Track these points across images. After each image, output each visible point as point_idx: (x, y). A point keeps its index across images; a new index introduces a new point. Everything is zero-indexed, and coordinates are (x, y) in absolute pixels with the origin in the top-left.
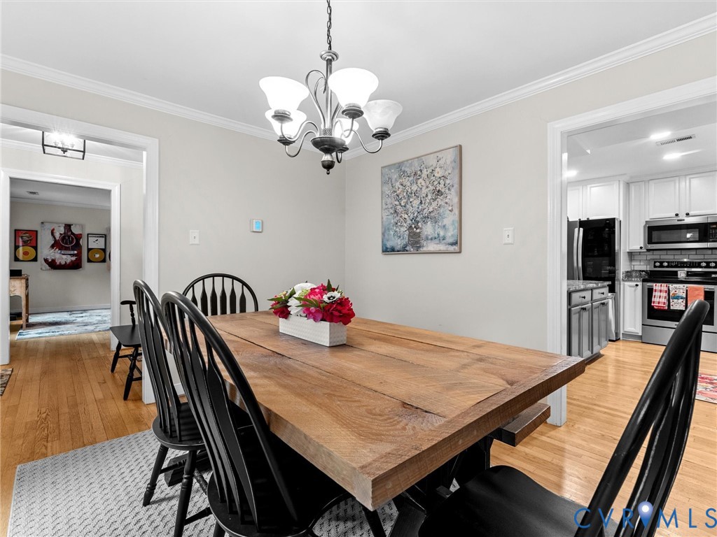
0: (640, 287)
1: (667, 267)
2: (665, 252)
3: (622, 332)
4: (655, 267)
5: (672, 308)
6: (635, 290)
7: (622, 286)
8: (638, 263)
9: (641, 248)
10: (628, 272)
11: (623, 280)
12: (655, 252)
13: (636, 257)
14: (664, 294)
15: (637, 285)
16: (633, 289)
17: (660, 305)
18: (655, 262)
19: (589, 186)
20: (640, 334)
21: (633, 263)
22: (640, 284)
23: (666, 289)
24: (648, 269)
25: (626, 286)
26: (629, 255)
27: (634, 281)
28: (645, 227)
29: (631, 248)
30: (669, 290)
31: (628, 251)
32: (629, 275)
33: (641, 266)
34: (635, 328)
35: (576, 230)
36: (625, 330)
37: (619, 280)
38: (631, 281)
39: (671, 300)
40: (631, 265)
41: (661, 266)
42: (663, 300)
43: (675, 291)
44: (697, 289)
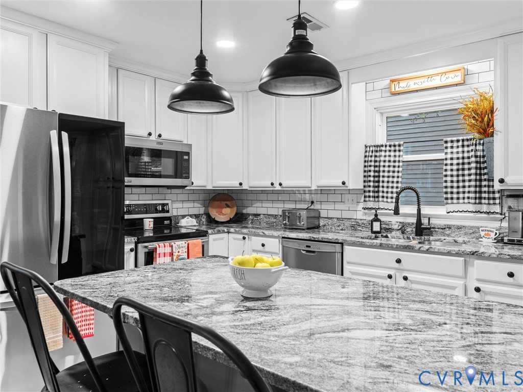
0: (134, 252)
14: (168, 259)
15: (132, 250)
30: (172, 250)
35: (54, 133)
43: (179, 252)
44: (196, 245)
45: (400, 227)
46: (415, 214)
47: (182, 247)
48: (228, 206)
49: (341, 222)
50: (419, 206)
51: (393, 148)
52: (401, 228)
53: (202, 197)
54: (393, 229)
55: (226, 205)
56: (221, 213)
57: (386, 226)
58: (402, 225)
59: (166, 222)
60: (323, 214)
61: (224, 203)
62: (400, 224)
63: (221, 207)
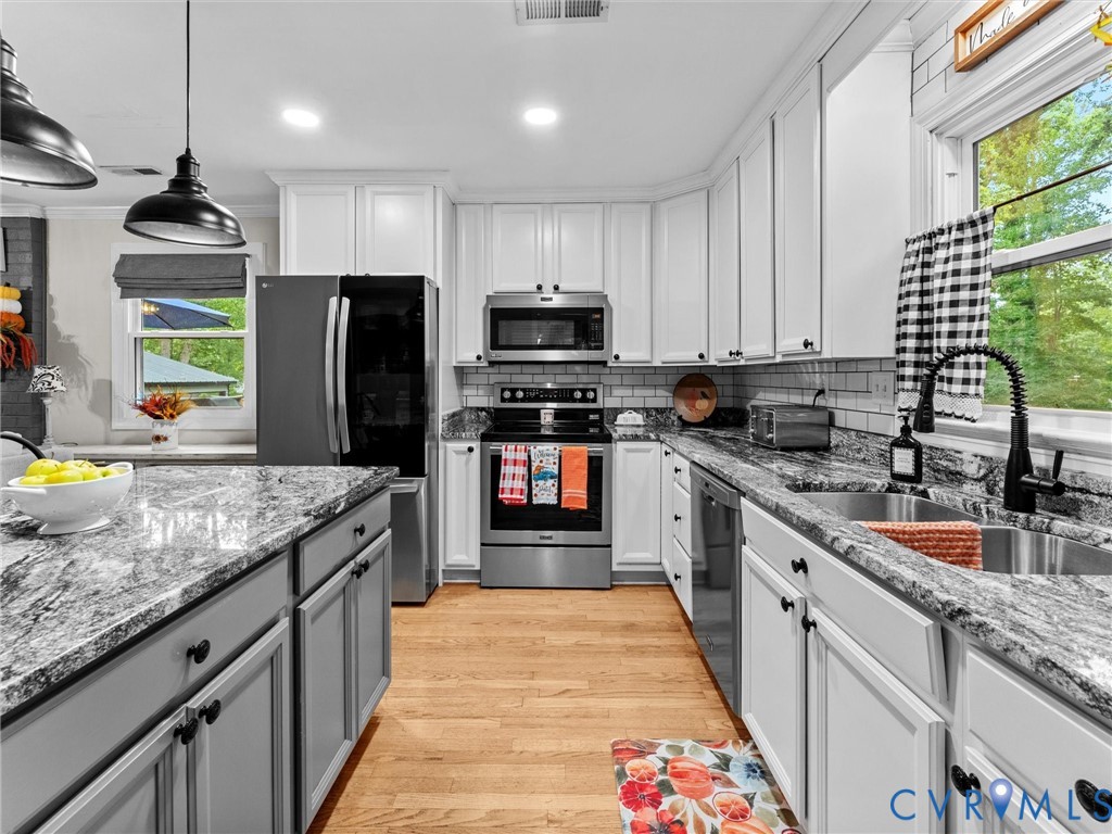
0: (477, 453)
1: (523, 400)
2: (517, 368)
3: (441, 567)
4: (503, 400)
5: (535, 502)
6: (467, 462)
7: (441, 452)
8: (474, 392)
9: (479, 358)
10: (454, 415)
11: (444, 438)
12: (504, 368)
13: (472, 379)
14: (521, 470)
15: (471, 450)
16: (464, 458)
17: (514, 496)
18: (503, 390)
19: (369, 190)
20: (477, 568)
21: (466, 392)
22: (476, 445)
23: (522, 456)
24: (491, 405)
25: (449, 451)
26: (456, 373)
27: (466, 439)
28: (485, 309)
29: (460, 359)
30: (529, 457)
31: (455, 364)
32: (456, 423)
33: (480, 398)
34: (467, 554)
35: (334, 301)
36: (449, 562)
37: (434, 438)
38: (460, 438)
39: (534, 483)
40: (461, 396)
41: (513, 399)
42: (520, 484)
43: (541, 462)
44: (576, 455)
45: (982, 472)
46: (1005, 433)
47: (548, 455)
48: (704, 396)
49: (863, 440)
50: (1017, 407)
51: (969, 233)
52: (985, 476)
53: (674, 379)
54: (966, 477)
55: (703, 393)
56: (694, 407)
57: (950, 464)
58: (988, 465)
59: (592, 417)
60: (840, 420)
61: (699, 390)
62: (983, 464)
63: (693, 398)
